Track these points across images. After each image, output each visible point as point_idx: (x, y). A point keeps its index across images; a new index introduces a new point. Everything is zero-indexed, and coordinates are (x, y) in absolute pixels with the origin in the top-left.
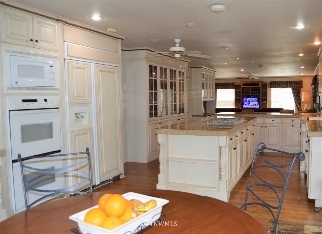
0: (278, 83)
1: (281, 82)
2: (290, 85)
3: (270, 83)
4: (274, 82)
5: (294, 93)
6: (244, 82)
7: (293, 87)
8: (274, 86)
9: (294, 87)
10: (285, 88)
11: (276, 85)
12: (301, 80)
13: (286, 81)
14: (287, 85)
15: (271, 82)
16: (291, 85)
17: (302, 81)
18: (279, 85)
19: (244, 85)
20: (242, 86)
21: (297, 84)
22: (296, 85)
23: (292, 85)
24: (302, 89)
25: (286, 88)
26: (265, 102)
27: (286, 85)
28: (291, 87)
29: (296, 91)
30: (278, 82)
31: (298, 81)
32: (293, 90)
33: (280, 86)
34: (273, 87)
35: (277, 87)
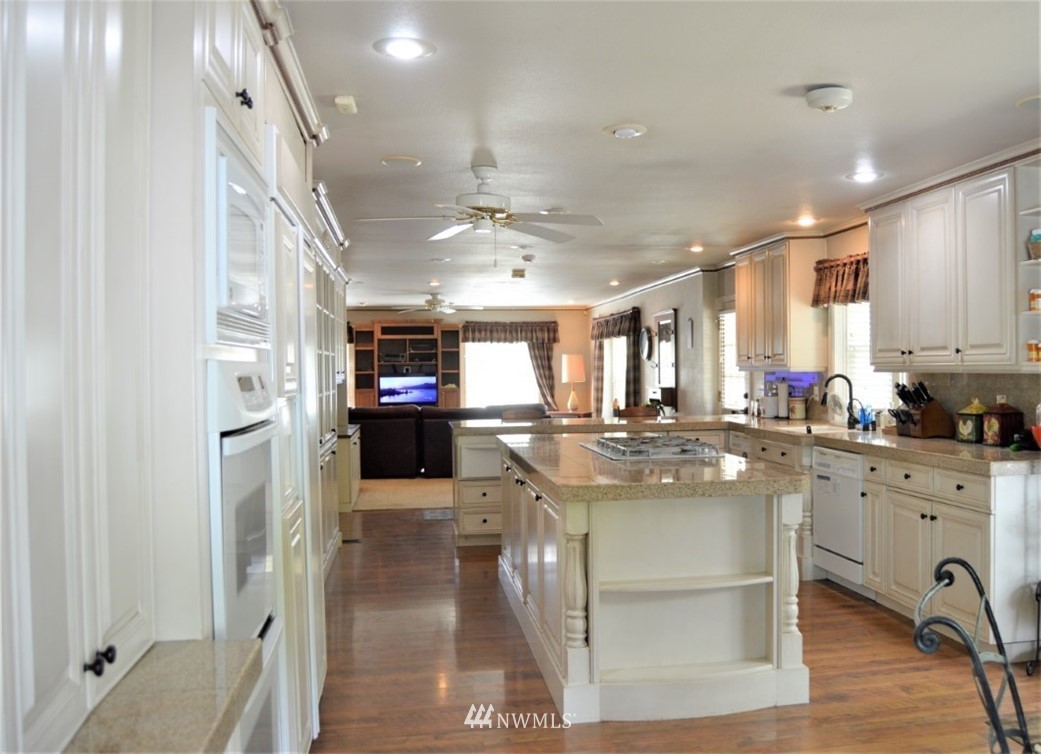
0: (489, 327)
1: (496, 323)
2: (524, 334)
3: (464, 326)
4: (477, 323)
5: (534, 357)
6: (386, 322)
7: (532, 339)
8: (477, 335)
9: (534, 341)
10: (507, 344)
11: (483, 333)
12: (553, 320)
13: (512, 323)
14: (514, 335)
15: (467, 322)
16: (526, 332)
17: (555, 322)
18: (491, 332)
19: (385, 331)
20: (378, 335)
21: (542, 330)
22: (539, 335)
23: (529, 335)
24: (556, 347)
25: (511, 341)
26: (454, 386)
27: (511, 332)
28: (526, 341)
29: (541, 353)
30: (487, 323)
31: (546, 323)
32: (532, 347)
33: (495, 335)
34: (473, 340)
35: (485, 340)
